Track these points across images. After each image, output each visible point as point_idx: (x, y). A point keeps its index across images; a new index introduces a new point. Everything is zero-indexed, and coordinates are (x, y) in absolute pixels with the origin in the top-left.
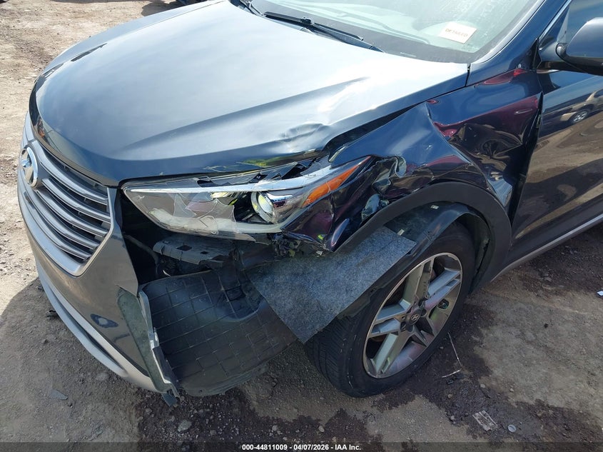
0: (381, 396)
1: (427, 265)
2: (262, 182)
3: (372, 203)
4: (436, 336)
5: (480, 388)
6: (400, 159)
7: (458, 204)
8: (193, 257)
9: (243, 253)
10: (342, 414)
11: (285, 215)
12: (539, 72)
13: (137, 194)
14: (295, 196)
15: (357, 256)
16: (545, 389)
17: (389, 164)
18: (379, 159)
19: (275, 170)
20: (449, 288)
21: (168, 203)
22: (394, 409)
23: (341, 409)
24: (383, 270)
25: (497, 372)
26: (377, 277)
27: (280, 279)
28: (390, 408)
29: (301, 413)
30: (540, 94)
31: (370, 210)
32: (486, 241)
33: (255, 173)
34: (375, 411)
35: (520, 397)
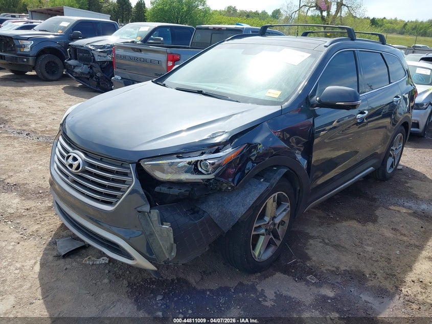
0: (259, 274)
1: (274, 197)
2: (204, 156)
3: (249, 165)
4: (281, 240)
5: (307, 266)
6: (260, 144)
7: (285, 166)
8: (175, 191)
9: (196, 189)
10: (241, 284)
11: (215, 169)
12: (311, 109)
13: (147, 165)
14: (219, 160)
15: (245, 191)
16: (338, 263)
17: (255, 146)
18: (251, 144)
19: (209, 150)
20: (285, 213)
21: (161, 168)
22: (267, 279)
23: (240, 282)
24: (257, 195)
25: (314, 258)
26: (255, 199)
27: (211, 203)
28: (265, 279)
29: (220, 286)
30: (312, 118)
31: (249, 168)
32: (299, 188)
33: (201, 152)
34: (257, 280)
35: (327, 267)
